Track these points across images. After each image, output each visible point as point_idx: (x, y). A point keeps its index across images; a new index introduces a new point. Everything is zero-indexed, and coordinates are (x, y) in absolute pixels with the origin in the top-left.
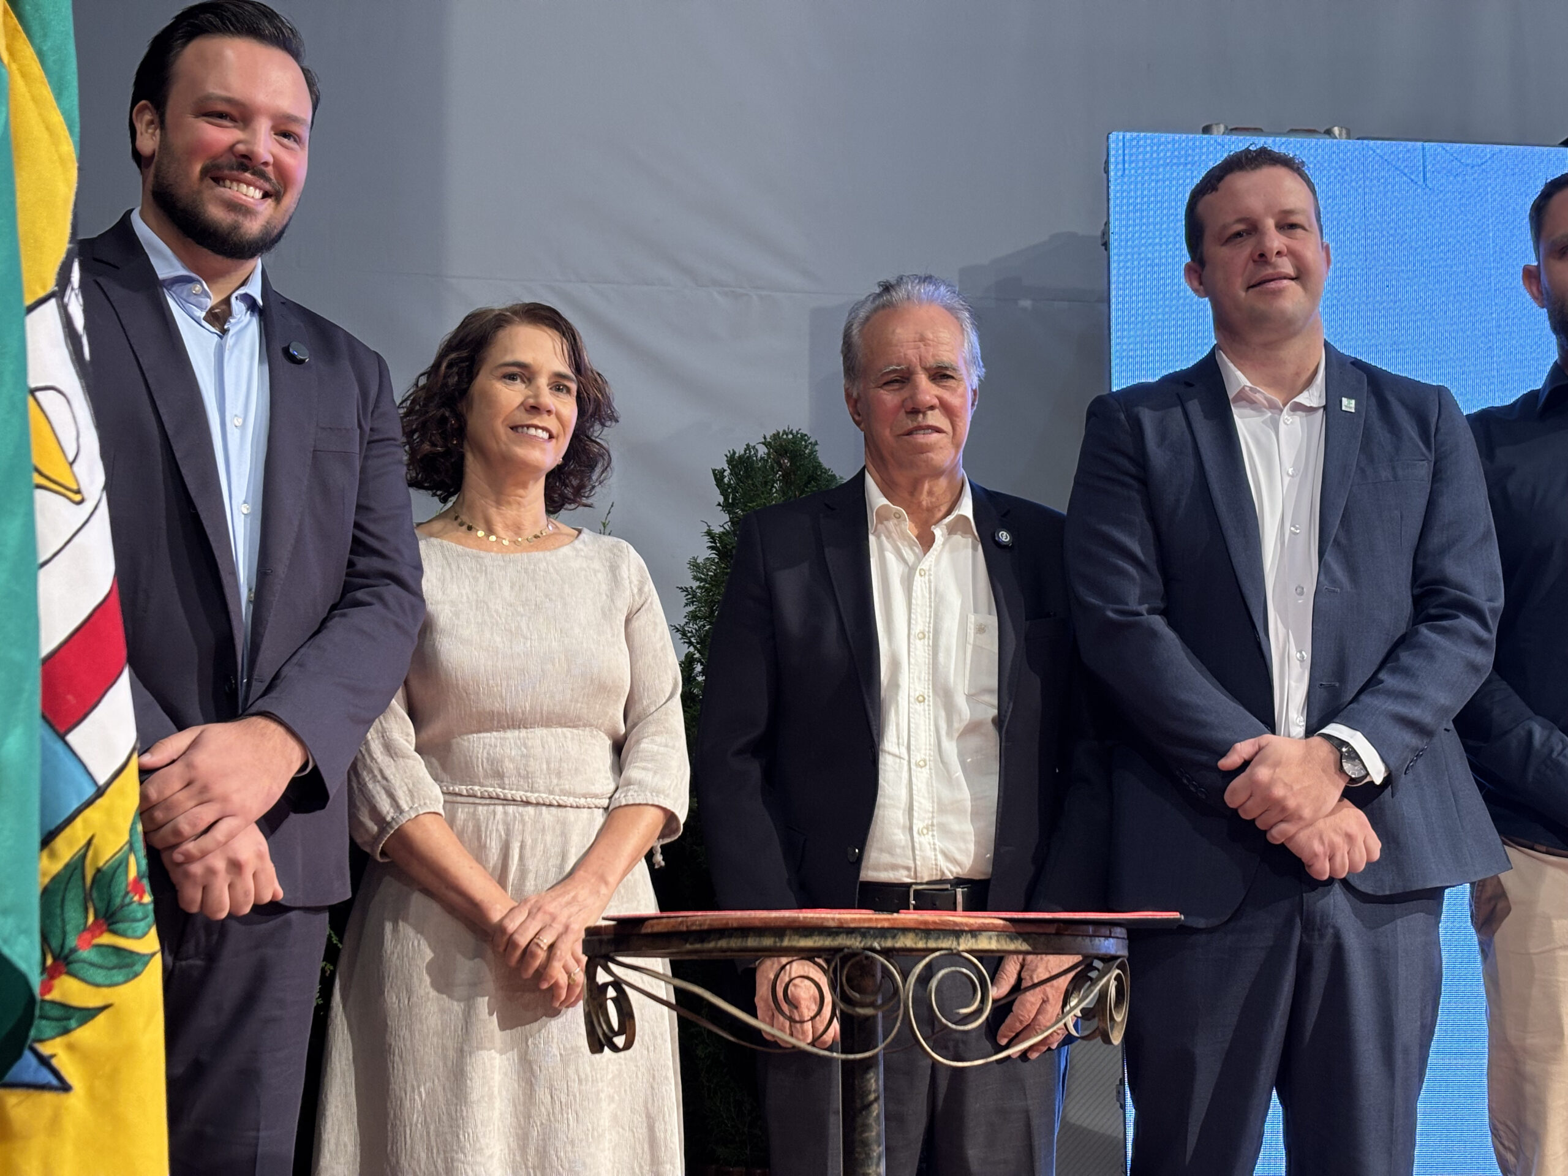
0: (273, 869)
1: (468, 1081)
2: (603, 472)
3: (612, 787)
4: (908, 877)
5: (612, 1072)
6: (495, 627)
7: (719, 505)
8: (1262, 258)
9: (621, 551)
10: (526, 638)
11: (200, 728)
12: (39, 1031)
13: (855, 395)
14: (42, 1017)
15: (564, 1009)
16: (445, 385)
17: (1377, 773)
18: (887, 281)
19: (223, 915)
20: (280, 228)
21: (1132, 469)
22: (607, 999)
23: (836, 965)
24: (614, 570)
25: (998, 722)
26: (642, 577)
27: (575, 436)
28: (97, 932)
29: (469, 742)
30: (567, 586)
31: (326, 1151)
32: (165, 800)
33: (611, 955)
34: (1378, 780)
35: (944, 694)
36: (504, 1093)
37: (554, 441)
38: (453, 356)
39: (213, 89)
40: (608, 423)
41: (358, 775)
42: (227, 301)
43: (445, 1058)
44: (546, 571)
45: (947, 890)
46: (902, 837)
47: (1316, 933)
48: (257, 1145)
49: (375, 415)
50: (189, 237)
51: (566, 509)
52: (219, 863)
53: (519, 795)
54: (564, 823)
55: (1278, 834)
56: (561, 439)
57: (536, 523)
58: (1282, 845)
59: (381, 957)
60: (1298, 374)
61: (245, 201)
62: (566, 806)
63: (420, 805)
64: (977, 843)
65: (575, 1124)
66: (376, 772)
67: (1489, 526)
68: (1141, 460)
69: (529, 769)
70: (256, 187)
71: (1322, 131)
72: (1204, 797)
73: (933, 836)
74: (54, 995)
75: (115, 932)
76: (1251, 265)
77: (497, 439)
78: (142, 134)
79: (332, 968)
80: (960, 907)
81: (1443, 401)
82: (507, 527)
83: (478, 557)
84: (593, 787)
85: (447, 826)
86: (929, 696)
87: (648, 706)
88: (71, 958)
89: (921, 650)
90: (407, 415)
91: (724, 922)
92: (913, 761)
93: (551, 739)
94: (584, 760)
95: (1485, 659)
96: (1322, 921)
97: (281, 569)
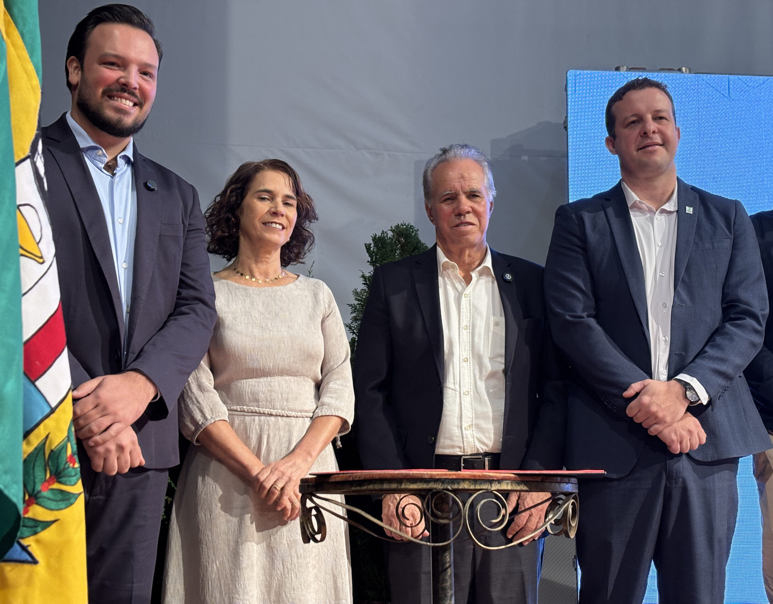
0: (140, 450)
1: (241, 558)
2: (310, 246)
3: (315, 407)
4: (461, 452)
5: (315, 553)
6: (254, 325)
7: (368, 262)
8: (645, 135)
9: (319, 286)
10: (270, 331)
11: (103, 377)
12: (22, 533)
13: (430, 206)
14: (24, 526)
15: (289, 522)
16: (229, 201)
17: (704, 399)
18: (444, 148)
19: (114, 473)
20: (142, 121)
21: (579, 243)
22: (311, 516)
23: (429, 498)
24: (316, 296)
25: (505, 371)
26: (330, 299)
27: (296, 227)
28: (51, 483)
29: (241, 384)
30: (291, 304)
31: (169, 593)
32: (85, 414)
33: (314, 493)
34: (705, 402)
35: (478, 358)
36: (259, 564)
37: (285, 230)
38: (233, 186)
39: (109, 50)
40: (313, 221)
41: (184, 401)
42: (115, 159)
43: (229, 546)
44: (281, 296)
45: (480, 458)
46: (457, 431)
47: (674, 481)
48: (132, 591)
49: (191, 217)
50: (96, 126)
51: (291, 265)
52: (112, 447)
53: (267, 411)
54: (289, 425)
55: (653, 430)
56: (289, 229)
57: (275, 272)
58: (656, 436)
59: (196, 494)
60: (663, 194)
61: (124, 107)
62: (291, 417)
63: (216, 416)
64: (495, 434)
65: (295, 580)
66: (194, 399)
67: (761, 273)
68: (584, 239)
69: (272, 398)
70: (130, 101)
71: (677, 69)
72: (616, 411)
73: (472, 430)
74: (30, 515)
75: (60, 483)
76: (639, 138)
77: (255, 229)
78: (72, 73)
79: (171, 500)
80: (487, 467)
81: (737, 209)
82: (261, 274)
83: (246, 289)
84: (305, 407)
85: (230, 427)
86: (470, 359)
87: (333, 365)
88: (38, 496)
89: (466, 335)
90: (210, 216)
91: (372, 476)
92: (462, 392)
93: (283, 382)
94: (300, 393)
95: (759, 340)
96: (676, 474)
97: (143, 295)
